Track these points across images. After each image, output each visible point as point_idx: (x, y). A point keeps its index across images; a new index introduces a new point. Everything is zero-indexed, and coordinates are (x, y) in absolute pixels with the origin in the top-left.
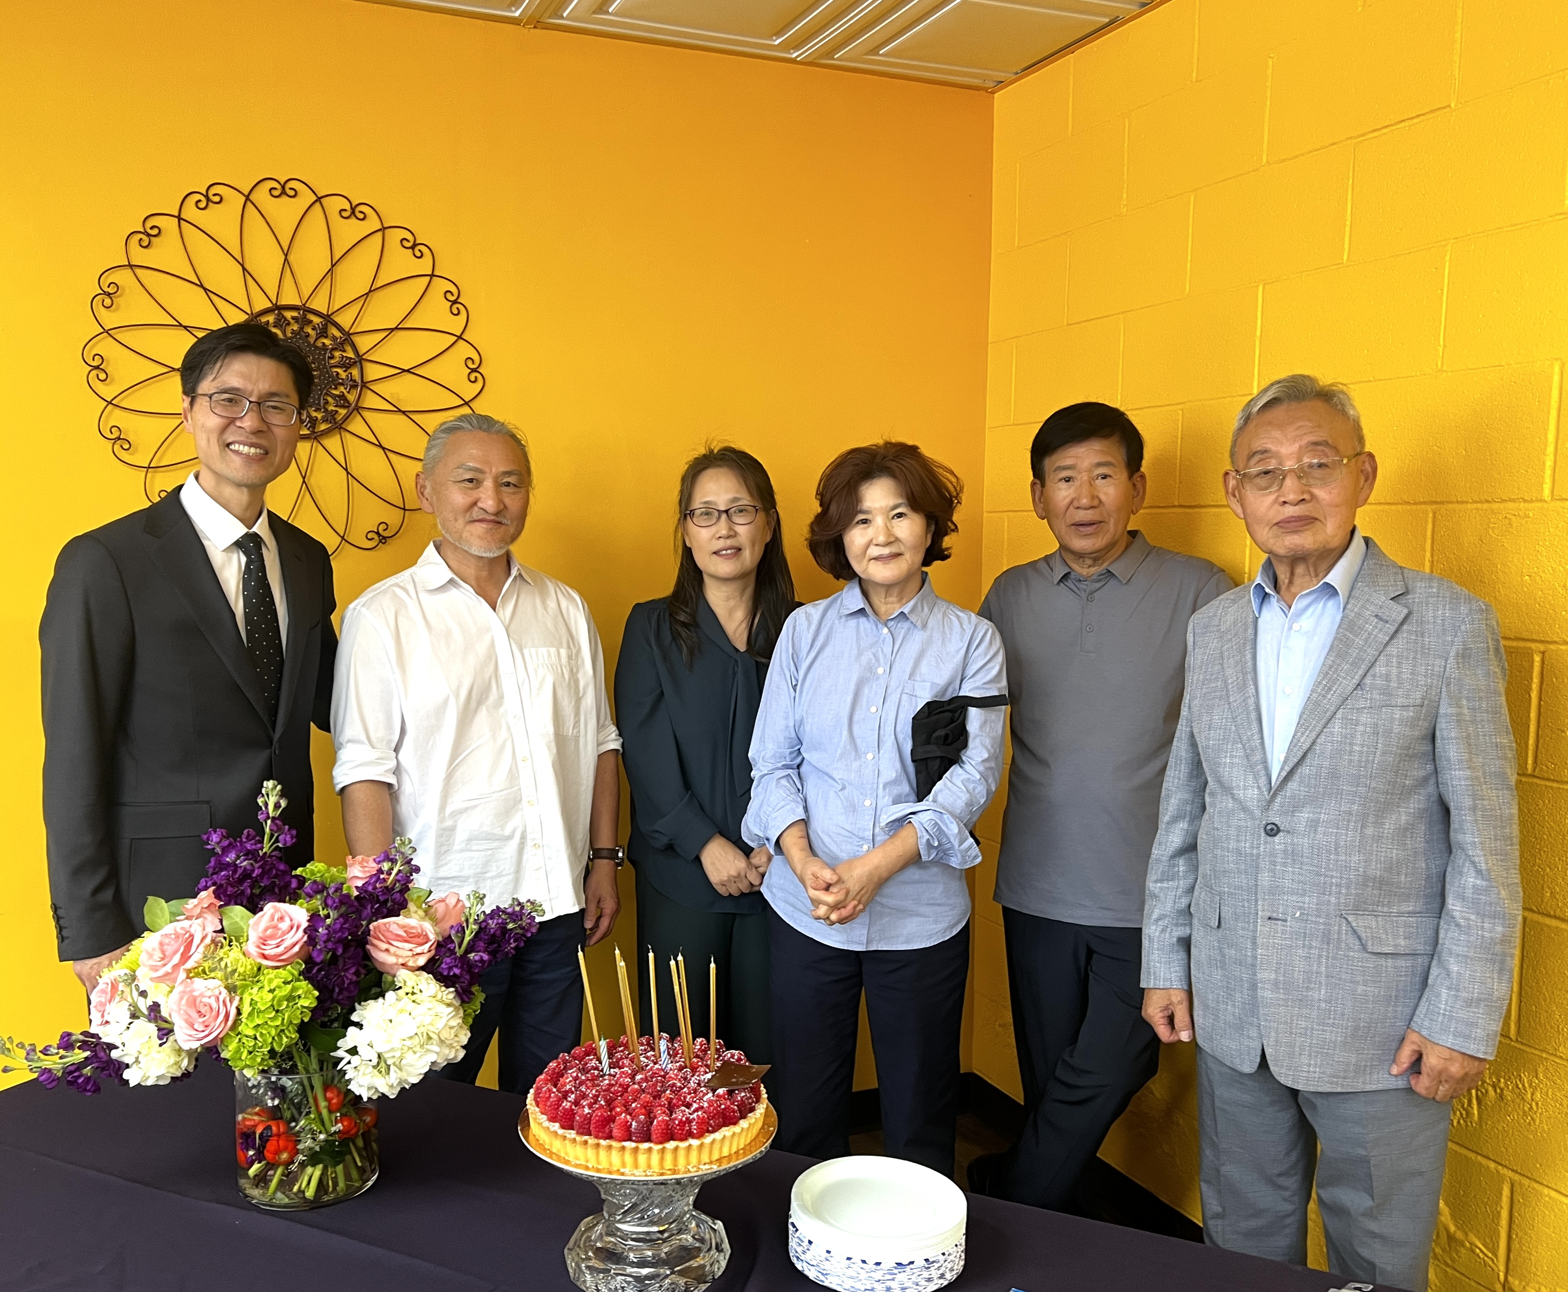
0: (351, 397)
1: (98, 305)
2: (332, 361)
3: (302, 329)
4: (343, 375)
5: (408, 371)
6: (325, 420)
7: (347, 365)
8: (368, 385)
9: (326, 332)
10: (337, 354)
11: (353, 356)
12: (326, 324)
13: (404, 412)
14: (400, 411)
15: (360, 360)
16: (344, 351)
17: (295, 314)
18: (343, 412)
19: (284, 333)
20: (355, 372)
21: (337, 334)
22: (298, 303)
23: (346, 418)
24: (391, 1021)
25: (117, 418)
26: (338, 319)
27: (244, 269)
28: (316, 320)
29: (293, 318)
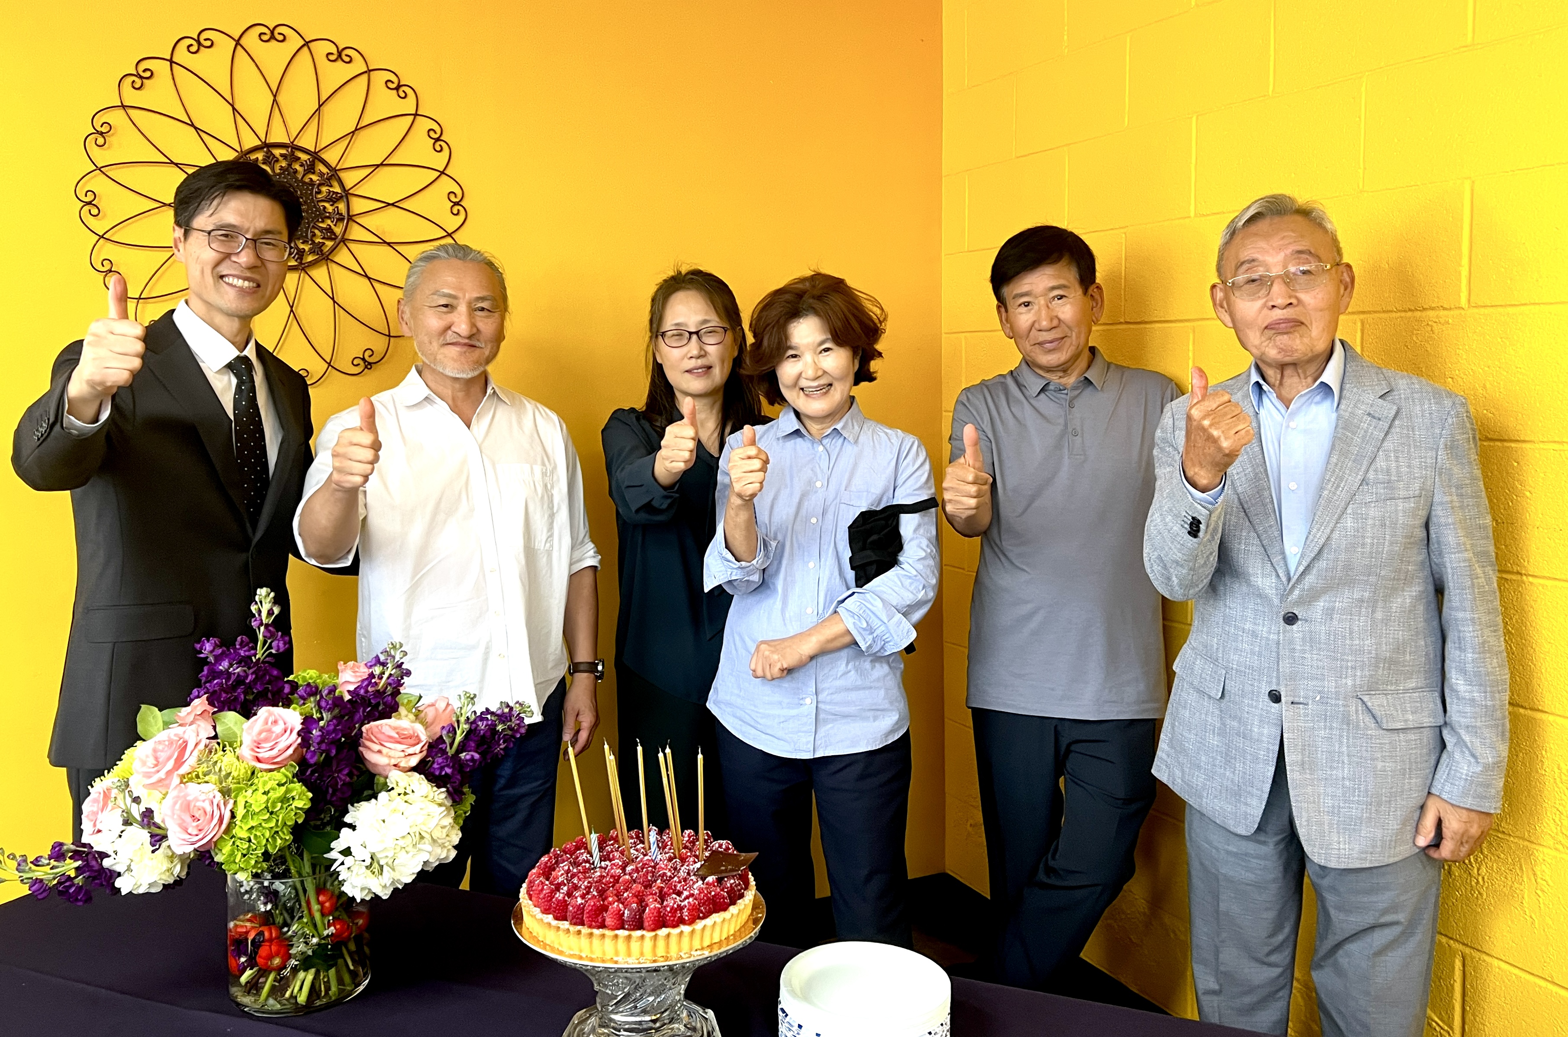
0: (338, 230)
1: (90, 142)
2: (319, 196)
3: (290, 165)
4: (330, 208)
5: (393, 204)
6: (312, 252)
7: (333, 199)
8: (354, 218)
9: (313, 169)
10: (324, 189)
11: (339, 191)
12: (313, 161)
13: (389, 244)
14: (385, 242)
15: (346, 195)
16: (331, 186)
17: (284, 151)
18: (329, 244)
19: (273, 170)
20: (342, 206)
21: (324, 170)
22: (286, 140)
23: (333, 250)
24: (384, 821)
25: (107, 250)
26: (325, 156)
27: (234, 109)
28: (304, 157)
29: (282, 155)
